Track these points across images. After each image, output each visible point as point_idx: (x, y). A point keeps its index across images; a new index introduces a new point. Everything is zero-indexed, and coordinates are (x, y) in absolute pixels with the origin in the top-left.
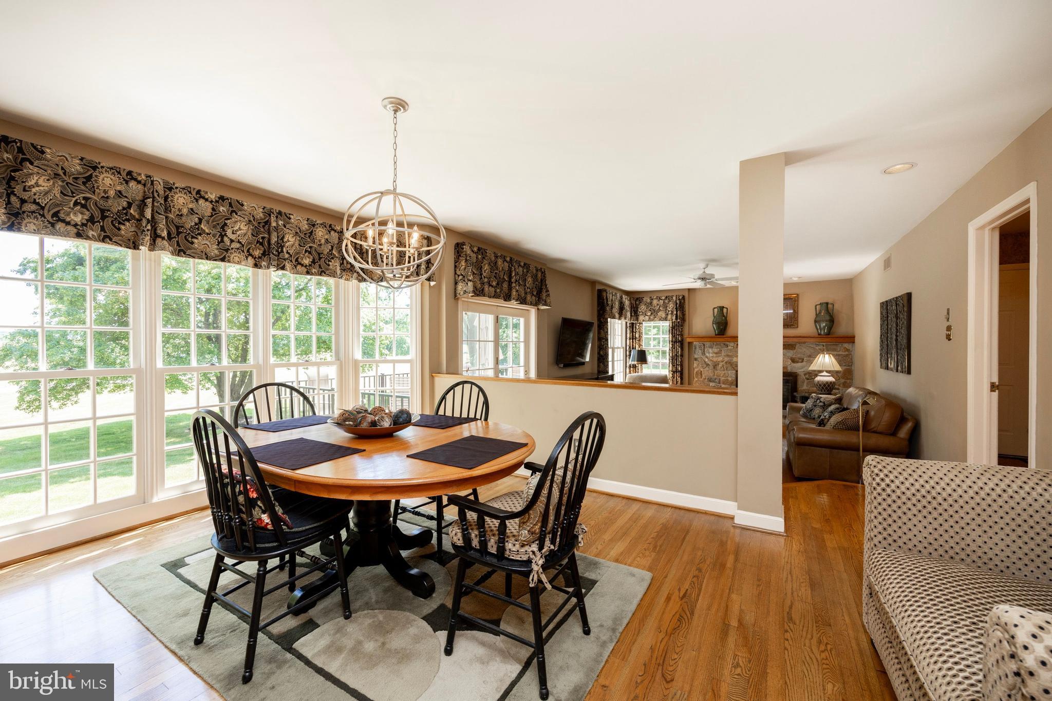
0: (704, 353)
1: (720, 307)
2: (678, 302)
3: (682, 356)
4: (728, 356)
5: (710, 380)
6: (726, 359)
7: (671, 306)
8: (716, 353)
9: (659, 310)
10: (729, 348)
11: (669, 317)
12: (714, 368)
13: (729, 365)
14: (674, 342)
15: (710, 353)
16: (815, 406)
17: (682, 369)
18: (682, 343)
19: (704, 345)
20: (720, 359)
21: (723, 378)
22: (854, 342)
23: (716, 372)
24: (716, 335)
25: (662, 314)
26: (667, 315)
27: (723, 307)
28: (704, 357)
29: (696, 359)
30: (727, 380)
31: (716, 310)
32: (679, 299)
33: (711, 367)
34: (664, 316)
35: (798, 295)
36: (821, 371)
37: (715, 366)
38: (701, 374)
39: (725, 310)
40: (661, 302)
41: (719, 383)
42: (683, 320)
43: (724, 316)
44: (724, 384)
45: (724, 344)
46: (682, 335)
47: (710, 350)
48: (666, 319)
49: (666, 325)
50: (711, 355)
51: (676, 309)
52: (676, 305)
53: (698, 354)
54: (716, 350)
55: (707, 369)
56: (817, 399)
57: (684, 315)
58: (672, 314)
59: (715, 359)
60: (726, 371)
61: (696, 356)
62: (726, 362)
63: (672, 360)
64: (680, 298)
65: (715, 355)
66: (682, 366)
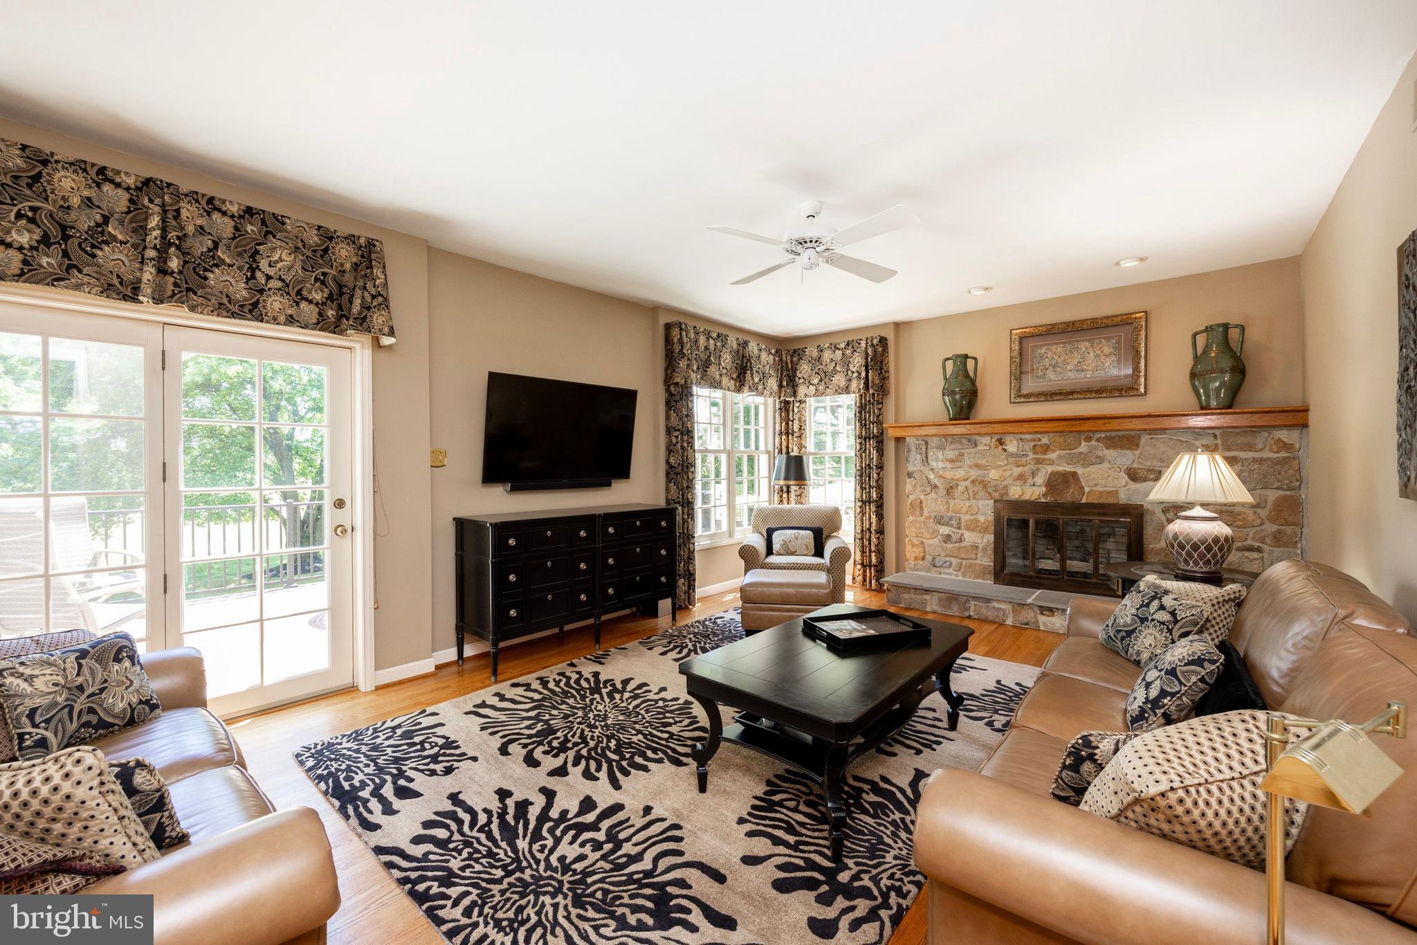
0: (926, 460)
1: (958, 356)
2: (870, 351)
3: (880, 467)
4: (977, 466)
5: (940, 521)
6: (974, 473)
7: (857, 361)
8: (952, 461)
9: (835, 372)
10: (980, 447)
11: (854, 384)
12: (948, 493)
13: (979, 487)
14: (863, 439)
15: (939, 460)
16: (1143, 620)
17: (881, 497)
18: (880, 441)
19: (926, 443)
20: (960, 473)
21: (968, 517)
22: (1305, 426)
23: (952, 503)
24: (950, 420)
25: (840, 380)
26: (850, 380)
27: (966, 357)
28: (926, 470)
29: (910, 475)
30: (977, 521)
31: (950, 364)
32: (873, 345)
33: (942, 492)
34: (843, 383)
35: (1146, 312)
36: (1190, 505)
37: (950, 491)
38: (921, 508)
39: (970, 363)
40: (839, 353)
41: (959, 528)
42: (883, 390)
43: (967, 376)
44: (968, 528)
45: (969, 441)
46: (879, 423)
47: (940, 455)
48: (847, 390)
49: (849, 401)
50: (941, 465)
51: (867, 367)
52: (867, 359)
53: (914, 463)
54: (951, 454)
55: (933, 495)
56: (1153, 598)
57: (884, 379)
58: (859, 377)
59: (949, 475)
60: (972, 501)
61: (911, 468)
62: (973, 482)
63: (861, 476)
64: (875, 342)
65: (949, 465)
66: (880, 488)
